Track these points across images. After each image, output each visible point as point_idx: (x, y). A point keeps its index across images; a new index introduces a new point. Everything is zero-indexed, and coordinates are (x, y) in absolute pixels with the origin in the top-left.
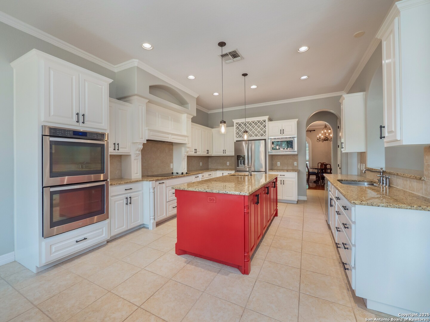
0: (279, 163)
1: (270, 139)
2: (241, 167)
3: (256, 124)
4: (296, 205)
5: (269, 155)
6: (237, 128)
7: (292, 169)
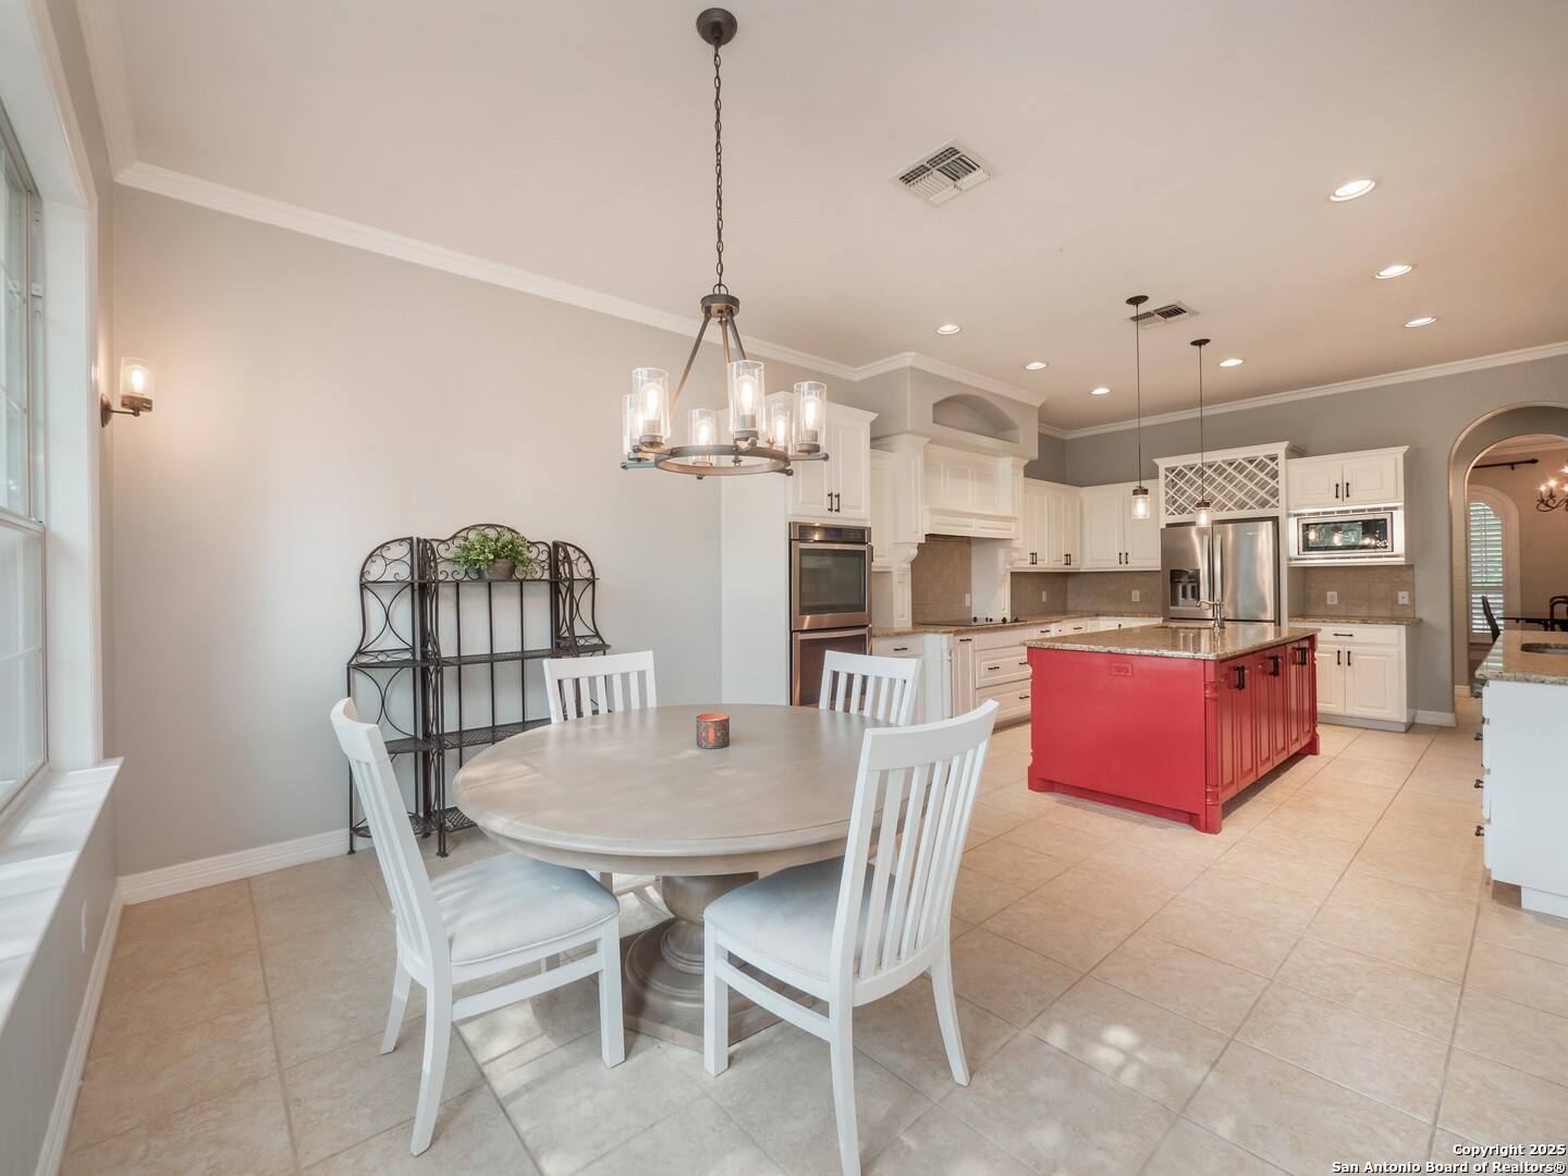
0: (1335, 593)
1: (1295, 515)
2: (1185, 606)
3: (1240, 469)
4: (1404, 736)
5: (1292, 570)
6: (1171, 485)
7: (1389, 614)
